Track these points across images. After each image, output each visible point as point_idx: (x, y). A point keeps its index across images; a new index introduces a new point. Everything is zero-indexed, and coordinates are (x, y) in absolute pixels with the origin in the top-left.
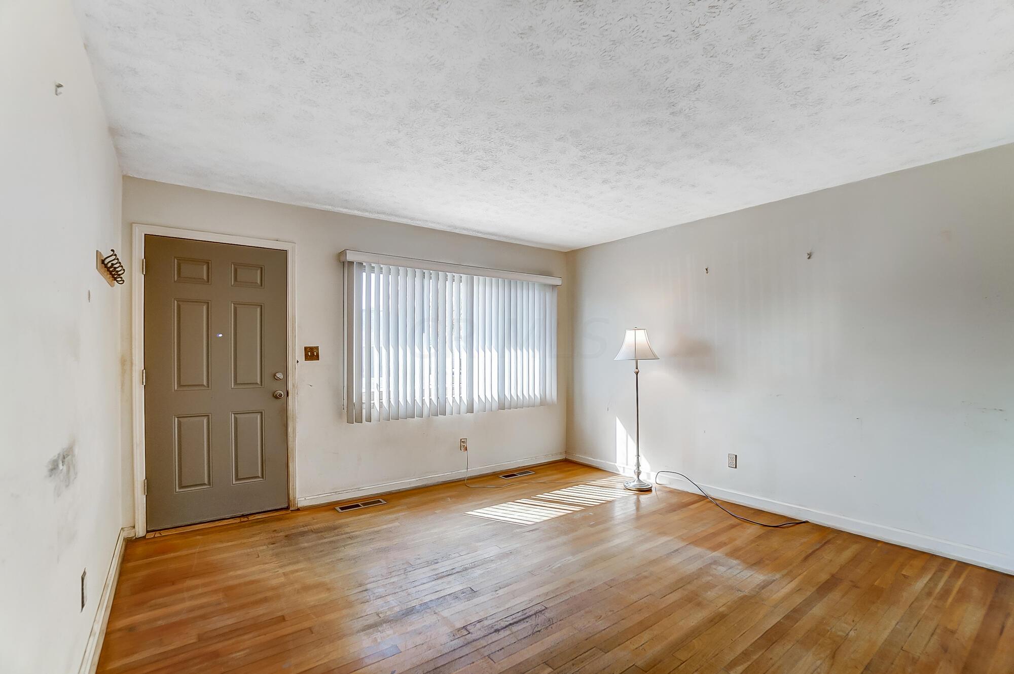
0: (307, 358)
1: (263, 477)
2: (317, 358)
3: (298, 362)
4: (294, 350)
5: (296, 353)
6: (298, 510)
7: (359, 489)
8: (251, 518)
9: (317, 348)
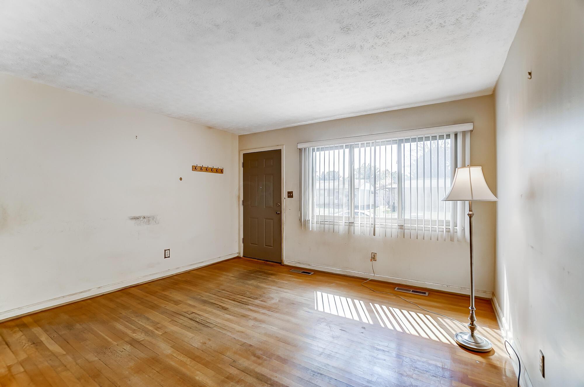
0: (289, 197)
1: (273, 247)
2: (292, 197)
3: (285, 198)
4: (283, 193)
5: (284, 194)
6: (283, 265)
7: (309, 265)
8: (268, 262)
9: (292, 192)
